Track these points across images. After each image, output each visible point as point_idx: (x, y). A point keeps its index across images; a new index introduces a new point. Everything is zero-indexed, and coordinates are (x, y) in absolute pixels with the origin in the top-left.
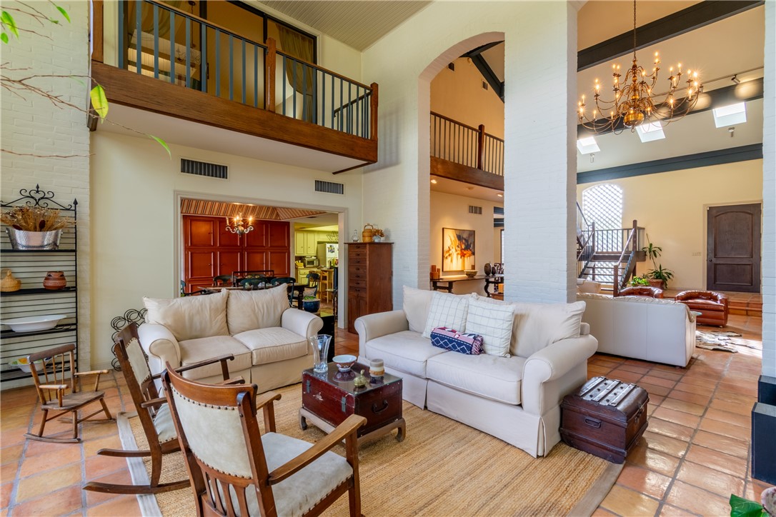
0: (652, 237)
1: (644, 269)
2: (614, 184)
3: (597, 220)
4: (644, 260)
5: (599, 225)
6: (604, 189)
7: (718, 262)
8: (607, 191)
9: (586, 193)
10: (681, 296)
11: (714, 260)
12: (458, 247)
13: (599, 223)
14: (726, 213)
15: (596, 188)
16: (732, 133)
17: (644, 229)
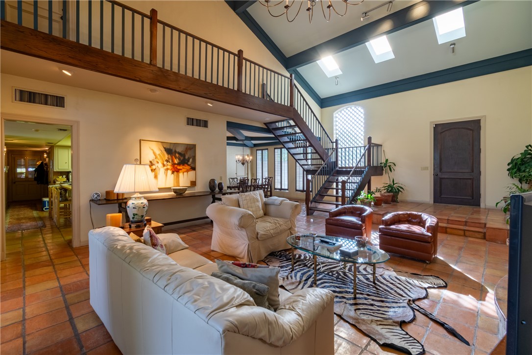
0: (389, 153)
1: (378, 183)
2: (359, 105)
3: (340, 138)
4: (382, 174)
5: (341, 142)
6: (351, 110)
7: (443, 176)
8: (353, 112)
9: (337, 115)
10: (385, 220)
11: (439, 174)
12: (167, 161)
13: (341, 140)
14: (450, 129)
15: (345, 110)
16: (453, 48)
17: (381, 145)
